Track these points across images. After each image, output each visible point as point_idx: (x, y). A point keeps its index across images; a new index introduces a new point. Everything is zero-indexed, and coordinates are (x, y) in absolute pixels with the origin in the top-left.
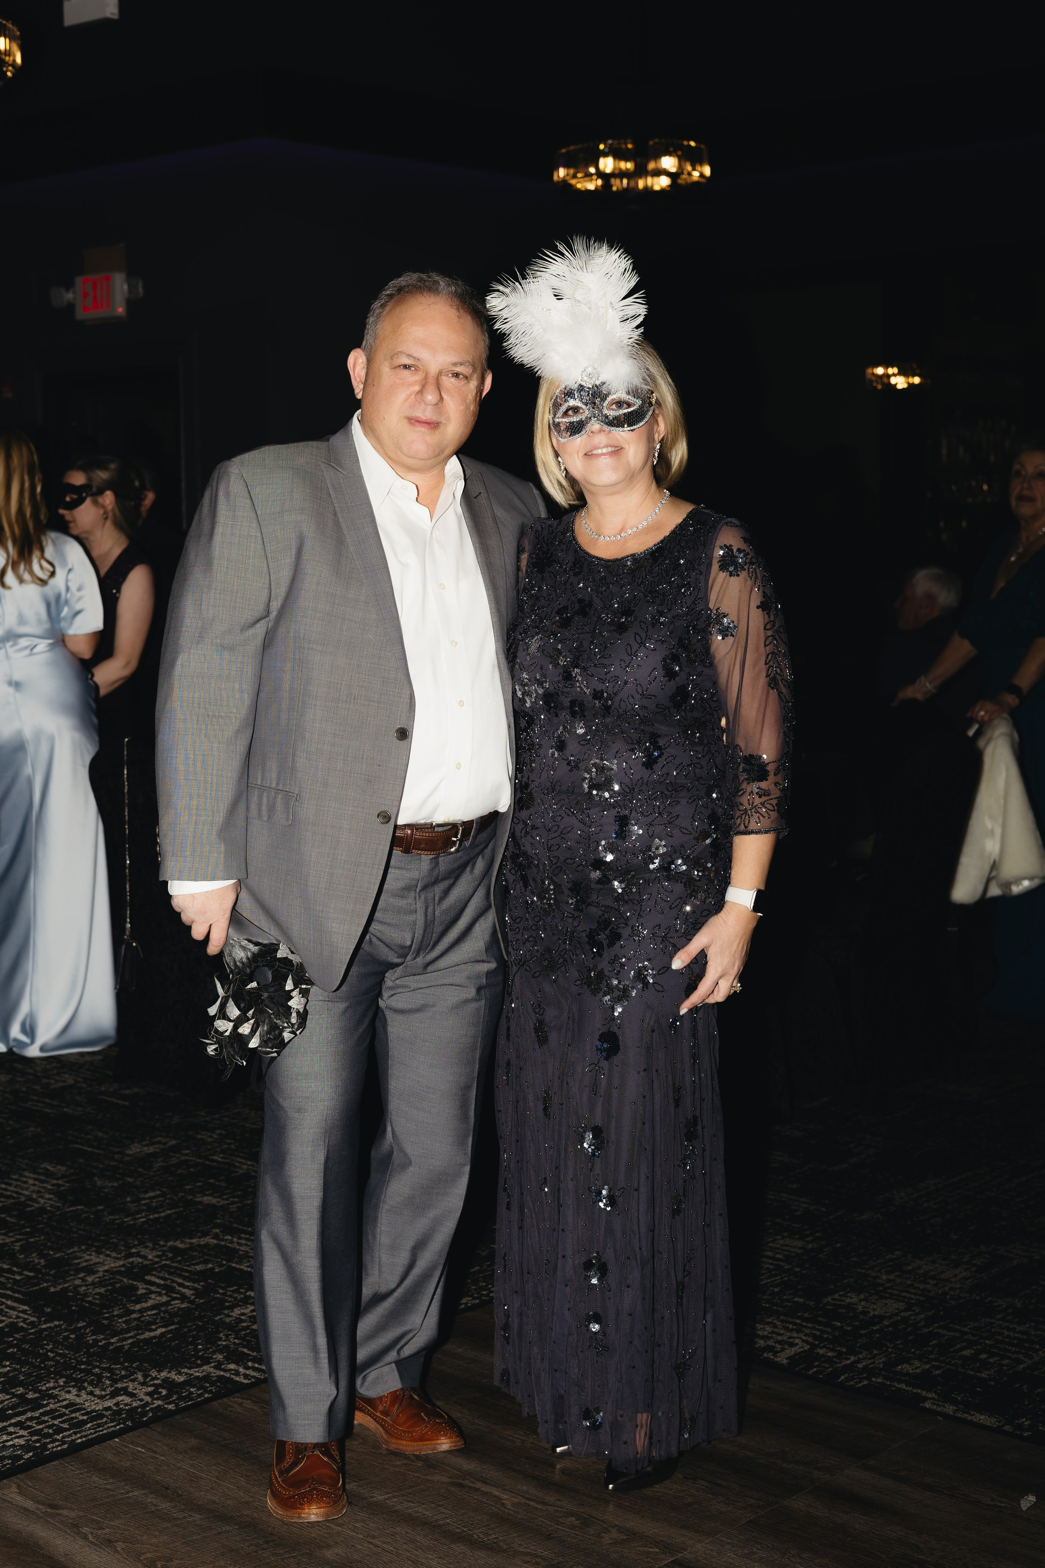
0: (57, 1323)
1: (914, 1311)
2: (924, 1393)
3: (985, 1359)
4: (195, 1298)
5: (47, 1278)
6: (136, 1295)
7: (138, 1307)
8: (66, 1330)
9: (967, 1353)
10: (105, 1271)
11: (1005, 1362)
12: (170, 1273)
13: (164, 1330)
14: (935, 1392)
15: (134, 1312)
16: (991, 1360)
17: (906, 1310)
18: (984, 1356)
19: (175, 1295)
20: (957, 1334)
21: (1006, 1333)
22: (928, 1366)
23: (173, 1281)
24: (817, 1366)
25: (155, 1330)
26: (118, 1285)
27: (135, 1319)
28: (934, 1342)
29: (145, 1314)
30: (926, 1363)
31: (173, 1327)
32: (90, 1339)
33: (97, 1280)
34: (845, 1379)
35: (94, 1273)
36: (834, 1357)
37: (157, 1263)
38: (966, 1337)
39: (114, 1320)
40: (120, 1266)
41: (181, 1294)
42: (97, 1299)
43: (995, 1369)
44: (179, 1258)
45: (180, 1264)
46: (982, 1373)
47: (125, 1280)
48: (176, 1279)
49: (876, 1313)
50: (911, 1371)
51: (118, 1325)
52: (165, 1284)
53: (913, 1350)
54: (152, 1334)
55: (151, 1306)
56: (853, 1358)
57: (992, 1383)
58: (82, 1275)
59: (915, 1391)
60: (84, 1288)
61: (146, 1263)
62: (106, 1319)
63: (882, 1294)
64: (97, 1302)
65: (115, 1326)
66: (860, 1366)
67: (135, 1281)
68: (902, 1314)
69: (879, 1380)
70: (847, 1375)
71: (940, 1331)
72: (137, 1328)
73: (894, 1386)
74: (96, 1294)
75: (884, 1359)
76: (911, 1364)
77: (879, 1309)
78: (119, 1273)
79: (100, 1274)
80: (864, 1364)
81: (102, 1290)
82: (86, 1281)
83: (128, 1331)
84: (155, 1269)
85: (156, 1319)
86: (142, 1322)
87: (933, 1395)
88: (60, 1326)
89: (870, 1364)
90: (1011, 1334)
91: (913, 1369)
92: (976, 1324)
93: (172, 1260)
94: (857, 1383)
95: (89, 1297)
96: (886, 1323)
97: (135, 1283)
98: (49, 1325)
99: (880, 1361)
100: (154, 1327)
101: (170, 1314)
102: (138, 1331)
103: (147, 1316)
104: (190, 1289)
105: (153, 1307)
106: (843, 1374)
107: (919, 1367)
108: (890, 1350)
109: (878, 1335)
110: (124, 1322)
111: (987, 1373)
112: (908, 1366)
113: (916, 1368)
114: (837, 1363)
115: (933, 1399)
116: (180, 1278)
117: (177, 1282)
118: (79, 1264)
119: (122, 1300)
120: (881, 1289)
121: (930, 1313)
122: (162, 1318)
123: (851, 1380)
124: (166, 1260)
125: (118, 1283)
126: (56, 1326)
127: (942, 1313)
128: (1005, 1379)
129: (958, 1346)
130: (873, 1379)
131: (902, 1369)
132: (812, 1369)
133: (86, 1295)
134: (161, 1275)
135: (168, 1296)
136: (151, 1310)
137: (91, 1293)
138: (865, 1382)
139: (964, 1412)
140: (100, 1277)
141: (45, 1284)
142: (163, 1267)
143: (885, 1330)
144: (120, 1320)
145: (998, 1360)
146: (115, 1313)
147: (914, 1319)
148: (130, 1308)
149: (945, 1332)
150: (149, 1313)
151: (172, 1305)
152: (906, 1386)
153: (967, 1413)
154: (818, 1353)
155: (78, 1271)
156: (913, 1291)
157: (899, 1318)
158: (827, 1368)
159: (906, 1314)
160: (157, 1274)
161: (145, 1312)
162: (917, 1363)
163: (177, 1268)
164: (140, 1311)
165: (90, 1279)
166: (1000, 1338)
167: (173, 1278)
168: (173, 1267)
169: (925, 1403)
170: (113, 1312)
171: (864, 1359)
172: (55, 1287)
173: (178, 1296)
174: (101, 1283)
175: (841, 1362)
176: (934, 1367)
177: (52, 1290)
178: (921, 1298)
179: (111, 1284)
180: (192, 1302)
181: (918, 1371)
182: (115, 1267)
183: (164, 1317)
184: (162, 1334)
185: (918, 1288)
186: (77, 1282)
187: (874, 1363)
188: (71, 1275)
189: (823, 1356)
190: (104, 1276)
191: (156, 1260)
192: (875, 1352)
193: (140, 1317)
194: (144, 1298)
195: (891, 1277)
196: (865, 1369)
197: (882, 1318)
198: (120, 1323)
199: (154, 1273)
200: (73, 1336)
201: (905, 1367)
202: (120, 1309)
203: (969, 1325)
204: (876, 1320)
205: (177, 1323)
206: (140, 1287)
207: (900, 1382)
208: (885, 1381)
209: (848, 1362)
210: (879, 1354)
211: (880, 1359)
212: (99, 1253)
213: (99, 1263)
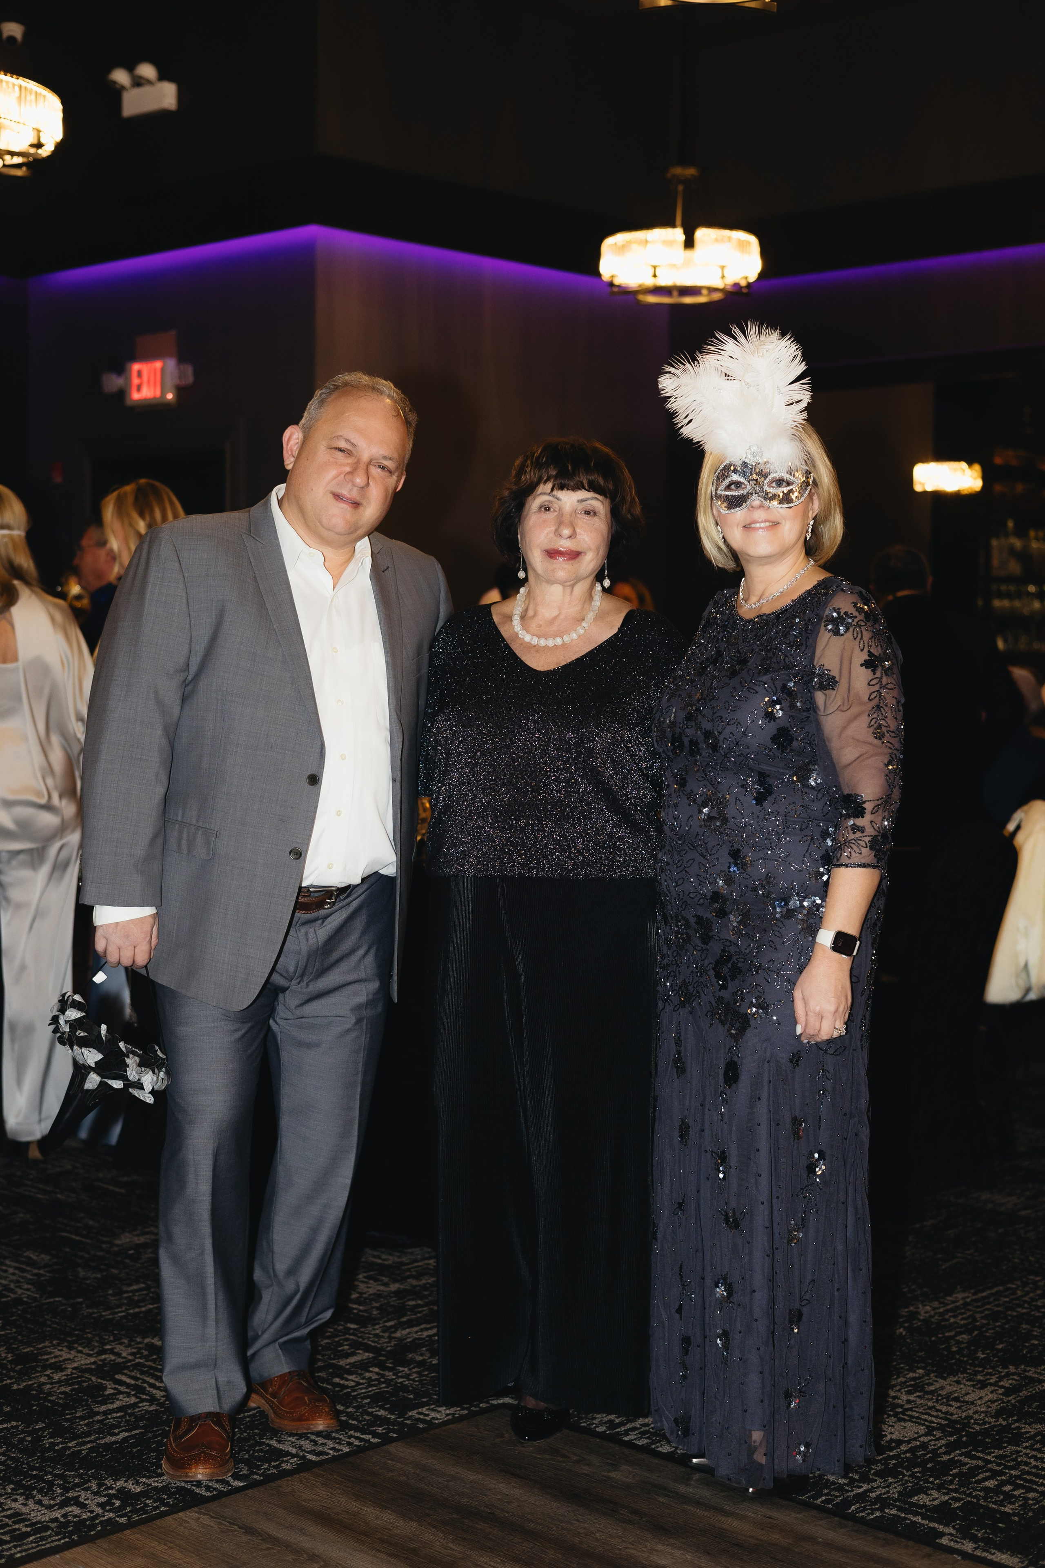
0: (14, 1423)
1: (934, 1436)
2: (941, 1528)
3: (1010, 1491)
4: (166, 1401)
5: (12, 1374)
6: (103, 1395)
7: (103, 1408)
8: (23, 1432)
9: (990, 1484)
10: (74, 1368)
11: (1031, 1495)
12: (142, 1373)
13: (127, 1434)
14: (954, 1527)
15: (98, 1413)
16: (1016, 1493)
17: (926, 1435)
18: (1008, 1488)
19: (144, 1397)
20: (980, 1463)
21: (1033, 1463)
22: (947, 1498)
23: (144, 1381)
24: (826, 1494)
25: (118, 1434)
26: (85, 1384)
27: (98, 1422)
28: (954, 1471)
29: (109, 1417)
30: (944, 1494)
31: (137, 1432)
32: (47, 1442)
33: (64, 1378)
34: (857, 1509)
35: (62, 1370)
36: (845, 1484)
37: (130, 1361)
38: (990, 1466)
39: (76, 1422)
40: (91, 1364)
41: (149, 1396)
42: (61, 1398)
43: (1020, 1503)
44: (155, 1357)
45: (154, 1363)
46: (1005, 1506)
47: (93, 1379)
48: (148, 1379)
49: (894, 1437)
50: (928, 1503)
51: (80, 1427)
52: (135, 1384)
53: (931, 1479)
54: (114, 1439)
55: (117, 1408)
56: (866, 1487)
57: (1016, 1519)
58: (48, 1372)
59: (931, 1525)
60: (48, 1386)
61: (120, 1360)
62: (67, 1420)
63: (901, 1416)
64: (61, 1401)
65: (76, 1428)
66: (873, 1495)
67: (104, 1380)
68: (922, 1439)
69: (894, 1512)
70: (858, 1505)
71: (962, 1458)
72: (99, 1432)
73: (909, 1519)
74: (60, 1393)
75: (899, 1489)
76: (928, 1495)
77: (897, 1433)
78: (89, 1370)
79: (69, 1372)
80: (878, 1493)
81: (68, 1389)
82: (52, 1378)
83: (88, 1434)
84: (127, 1368)
85: (120, 1422)
86: (105, 1425)
87: (951, 1530)
88: (17, 1427)
89: (884, 1494)
90: (1039, 1464)
91: (930, 1501)
92: (1001, 1452)
93: (147, 1358)
94: (868, 1514)
95: (53, 1395)
96: (904, 1447)
97: (104, 1382)
98: (5, 1426)
99: (895, 1490)
100: (116, 1431)
101: (136, 1417)
102: (99, 1435)
103: (111, 1418)
104: (161, 1391)
105: (119, 1409)
106: (854, 1504)
107: (937, 1499)
108: (906, 1478)
109: (894, 1462)
110: (85, 1425)
111: (1011, 1507)
112: (925, 1496)
113: (934, 1500)
114: (847, 1491)
115: (951, 1534)
116: (152, 1378)
117: (148, 1383)
118: (47, 1360)
119: (87, 1400)
120: (900, 1410)
121: (952, 1439)
122: (127, 1421)
123: (862, 1511)
124: (140, 1358)
125: (85, 1382)
126: (12, 1427)
127: (964, 1439)
128: (1030, 1514)
129: (981, 1476)
130: (887, 1511)
131: (918, 1500)
132: (821, 1497)
133: (49, 1394)
134: (133, 1374)
135: (137, 1397)
136: (117, 1412)
137: (55, 1392)
138: (878, 1514)
139: (984, 1551)
140: (67, 1375)
141: (8, 1381)
142: (136, 1366)
143: (902, 1456)
144: (81, 1423)
145: (1023, 1493)
146: (78, 1415)
147: (934, 1445)
148: (95, 1410)
149: (967, 1460)
150: (114, 1415)
151: (140, 1407)
152: (922, 1519)
153: (987, 1551)
154: (828, 1480)
155: (45, 1367)
156: (935, 1414)
157: (918, 1443)
158: (837, 1497)
159: (925, 1439)
160: (129, 1373)
161: (110, 1414)
162: (935, 1494)
163: (150, 1367)
164: (105, 1413)
165: (56, 1377)
166: (1027, 1468)
167: (145, 1378)
168: (146, 1366)
169: (941, 1538)
170: (76, 1413)
171: (877, 1488)
172: (19, 1385)
173: (148, 1397)
174: (67, 1382)
175: (852, 1491)
176: (953, 1498)
177: (15, 1387)
178: (943, 1422)
179: (79, 1383)
180: (161, 1405)
181: (936, 1503)
182: (86, 1364)
183: (129, 1421)
184: (125, 1439)
185: (940, 1411)
186: (43, 1379)
187: (888, 1492)
188: (37, 1372)
189: (834, 1483)
190: (72, 1373)
191: (130, 1357)
192: (890, 1480)
193: (104, 1420)
194: (112, 1398)
195: (912, 1398)
196: (879, 1498)
197: (899, 1442)
198: (81, 1425)
199: (125, 1371)
200: (29, 1439)
201: (922, 1499)
202: (83, 1410)
203: (993, 1453)
204: (894, 1444)
205: (142, 1428)
206: (109, 1386)
207: (916, 1514)
208: (899, 1513)
209: (861, 1490)
210: (895, 1483)
211: (895, 1488)
212: (70, 1348)
213: (69, 1359)
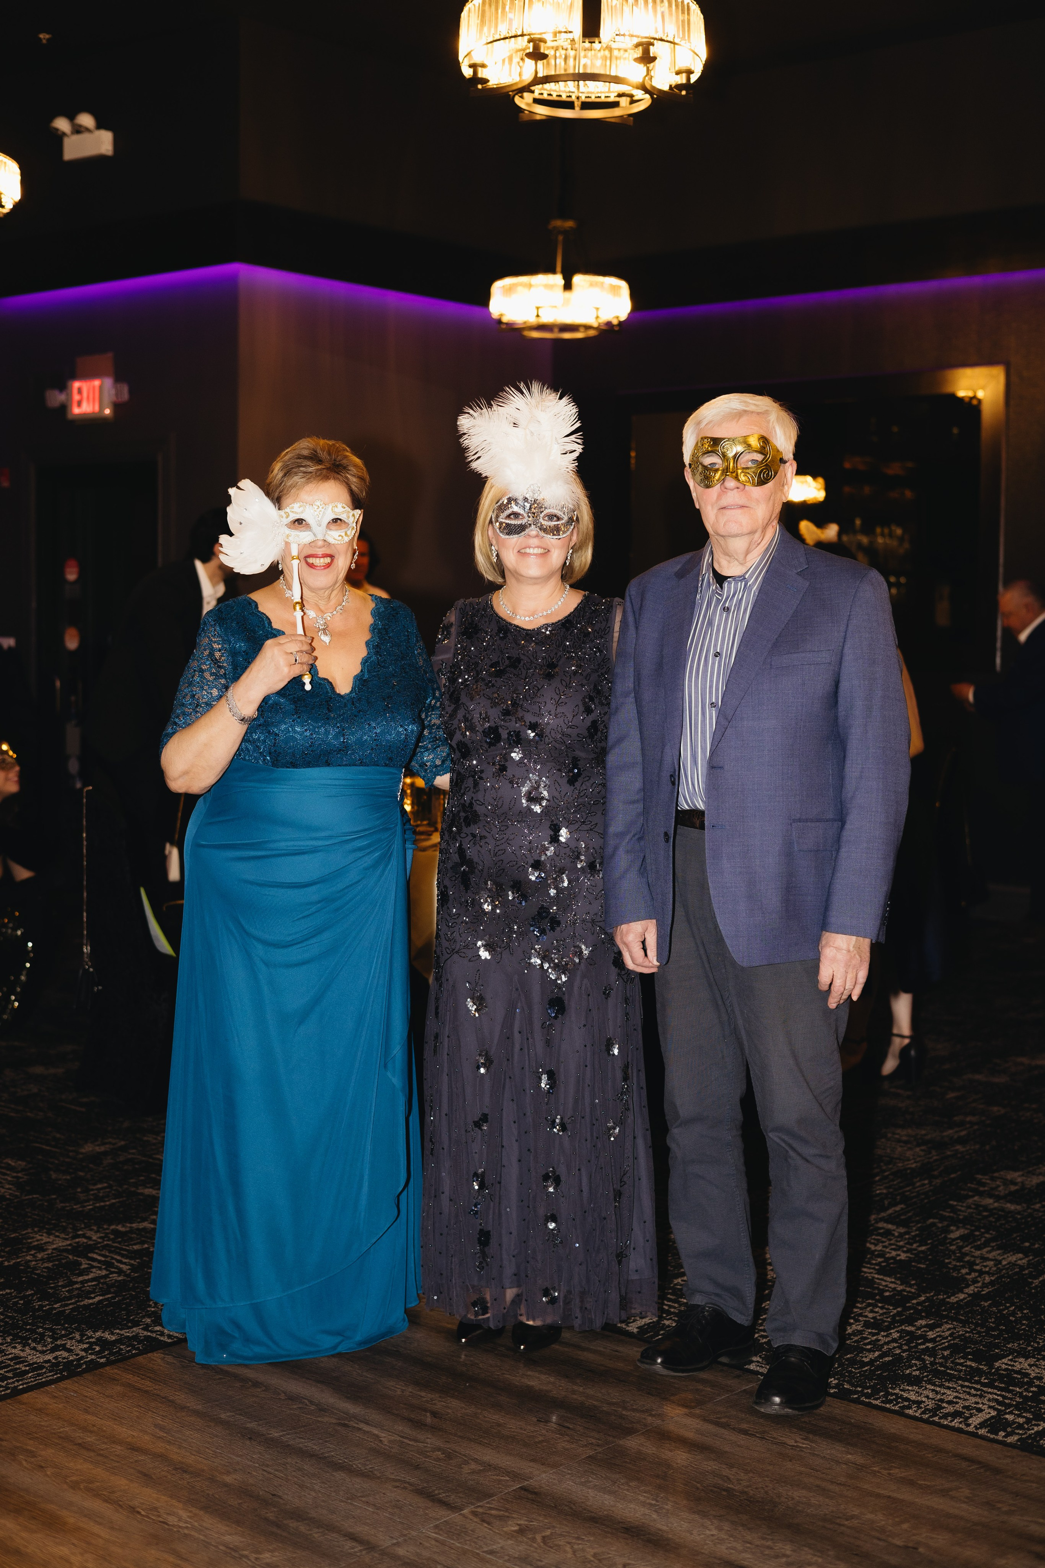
4: (130, 1274)
6: (79, 1269)
7: (81, 1278)
10: (54, 1249)
12: (111, 1252)
13: (103, 1297)
15: (77, 1281)
19: (113, 1271)
26: (63, 1261)
27: (77, 1289)
29: (87, 1284)
31: (111, 1295)
35: (45, 1250)
37: (100, 1243)
40: (67, 1245)
42: (45, 1272)
45: (120, 1244)
47: (70, 1257)
48: (113, 1258)
51: (62, 1293)
52: (105, 1261)
54: (91, 1301)
55: (92, 1279)
58: (32, 1252)
60: (34, 1263)
61: (90, 1242)
67: (80, 1258)
72: (78, 1296)
74: (44, 1268)
78: (66, 1251)
79: (50, 1252)
81: (52, 1264)
82: (36, 1257)
85: (97, 1287)
93: (113, 1240)
95: (38, 1270)
100: (94, 1294)
101: (109, 1284)
102: (78, 1298)
103: (90, 1284)
104: (127, 1265)
110: (67, 1291)
118: (32, 1243)
119: (67, 1273)
122: (100, 1288)
124: (108, 1240)
125: (64, 1259)
133: (35, 1269)
135: (108, 1271)
136: (92, 1281)
137: (40, 1267)
140: (48, 1254)
148: (74, 1279)
151: (110, 1278)
155: (31, 1248)
164: (83, 1282)
165: (41, 1254)
168: (113, 1247)
170: (58, 1282)
173: (117, 1270)
174: (50, 1258)
179: (57, 1260)
180: (127, 1276)
182: (63, 1246)
183: (103, 1287)
184: (102, 1300)
186: (29, 1258)
188: (23, 1252)
190: (52, 1253)
191: (97, 1241)
193: (83, 1285)
194: (86, 1271)
198: (64, 1291)
199: (96, 1251)
202: (64, 1281)
205: (115, 1293)
206: (84, 1262)
212: (49, 1234)
213: (49, 1242)
